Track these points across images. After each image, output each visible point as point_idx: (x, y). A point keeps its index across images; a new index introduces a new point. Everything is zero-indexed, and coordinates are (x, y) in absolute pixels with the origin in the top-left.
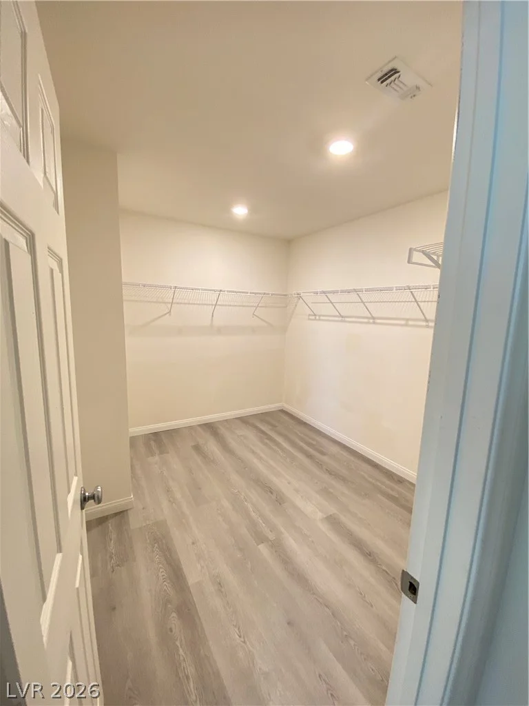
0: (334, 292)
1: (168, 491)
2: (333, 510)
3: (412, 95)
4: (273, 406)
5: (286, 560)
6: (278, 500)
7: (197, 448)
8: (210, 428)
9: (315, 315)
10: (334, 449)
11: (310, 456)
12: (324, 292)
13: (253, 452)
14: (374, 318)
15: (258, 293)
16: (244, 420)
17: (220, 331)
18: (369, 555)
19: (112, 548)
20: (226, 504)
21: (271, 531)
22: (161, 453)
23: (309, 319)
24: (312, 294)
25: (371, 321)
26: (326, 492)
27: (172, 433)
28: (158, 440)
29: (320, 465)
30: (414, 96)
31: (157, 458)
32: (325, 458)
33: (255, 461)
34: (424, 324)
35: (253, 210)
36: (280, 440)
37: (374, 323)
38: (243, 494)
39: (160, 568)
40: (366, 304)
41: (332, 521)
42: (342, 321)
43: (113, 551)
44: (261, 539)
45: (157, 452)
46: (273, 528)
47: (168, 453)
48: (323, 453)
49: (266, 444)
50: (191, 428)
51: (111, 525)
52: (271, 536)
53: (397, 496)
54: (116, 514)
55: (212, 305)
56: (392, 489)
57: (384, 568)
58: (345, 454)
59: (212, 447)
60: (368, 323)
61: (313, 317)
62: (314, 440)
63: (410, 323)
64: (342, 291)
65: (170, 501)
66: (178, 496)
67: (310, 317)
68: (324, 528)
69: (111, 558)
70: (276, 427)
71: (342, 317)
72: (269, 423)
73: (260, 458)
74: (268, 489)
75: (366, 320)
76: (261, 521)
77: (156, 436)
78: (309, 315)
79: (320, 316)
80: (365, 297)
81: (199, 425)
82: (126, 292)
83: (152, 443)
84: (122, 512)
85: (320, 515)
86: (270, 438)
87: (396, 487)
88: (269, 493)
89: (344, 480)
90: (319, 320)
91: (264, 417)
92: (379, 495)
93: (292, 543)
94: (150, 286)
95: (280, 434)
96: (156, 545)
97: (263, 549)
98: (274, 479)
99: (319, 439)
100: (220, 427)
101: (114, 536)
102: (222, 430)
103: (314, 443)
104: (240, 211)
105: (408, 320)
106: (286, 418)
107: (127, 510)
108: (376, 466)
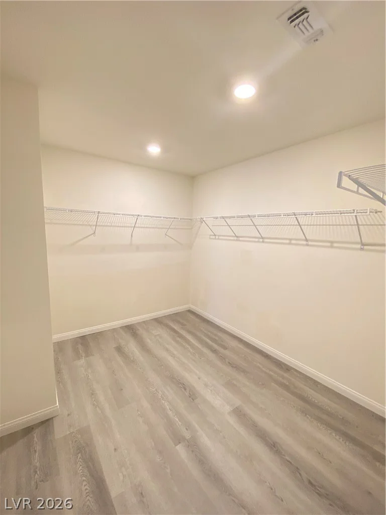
0: (230, 217)
1: (93, 394)
2: (238, 402)
3: (315, 39)
4: (181, 308)
5: (201, 459)
6: (191, 396)
7: (119, 349)
8: (130, 329)
9: (215, 235)
10: (234, 344)
11: (214, 351)
12: (223, 218)
13: (167, 350)
14: (262, 238)
15: (170, 218)
16: (158, 321)
17: (138, 248)
18: (274, 447)
19: (36, 461)
20: (145, 404)
21: (187, 429)
22: (87, 356)
23: (210, 238)
24: (212, 219)
25: (261, 240)
26: (230, 385)
27: (97, 336)
28: (85, 343)
29: (222, 358)
30: (317, 40)
31: (82, 361)
32: (227, 352)
33: (170, 359)
34: (305, 243)
35: (165, 149)
36: (189, 337)
37: (263, 242)
38: (160, 392)
39: (84, 480)
40: (257, 227)
41: (239, 413)
42: (237, 240)
43: (38, 464)
44: (178, 439)
45: (84, 355)
46: (188, 426)
47: (93, 355)
48: (225, 348)
49: (177, 342)
50: (114, 330)
51: (36, 435)
52: (187, 435)
53: (288, 384)
54: (43, 423)
55: (131, 227)
56: (283, 377)
57: (287, 458)
58: (241, 346)
59: (132, 347)
60: (258, 242)
61: (214, 237)
62: (216, 335)
63: (293, 242)
64: (238, 217)
65: (94, 405)
66: (102, 398)
67: (211, 237)
68: (232, 420)
69: (36, 472)
70: (185, 325)
71: (237, 237)
72: (179, 322)
73: (173, 356)
74: (182, 385)
75: (257, 240)
76: (177, 420)
77: (83, 340)
78: (211, 235)
79: (219, 236)
80: (257, 221)
81: (122, 328)
82: (47, 216)
83: (80, 346)
84: (47, 420)
85: (228, 408)
86: (181, 336)
87: (286, 375)
88: (183, 390)
89: (244, 371)
90: (219, 239)
91: (175, 317)
92: (273, 384)
93: (206, 441)
94: (77, 211)
95: (189, 332)
96: (80, 455)
97: (181, 451)
98: (187, 375)
99: (220, 334)
100: (139, 328)
101: (38, 448)
102: (141, 331)
103: (217, 338)
104: (154, 150)
105: (291, 240)
106: (193, 317)
107: (53, 418)
108: (267, 356)
